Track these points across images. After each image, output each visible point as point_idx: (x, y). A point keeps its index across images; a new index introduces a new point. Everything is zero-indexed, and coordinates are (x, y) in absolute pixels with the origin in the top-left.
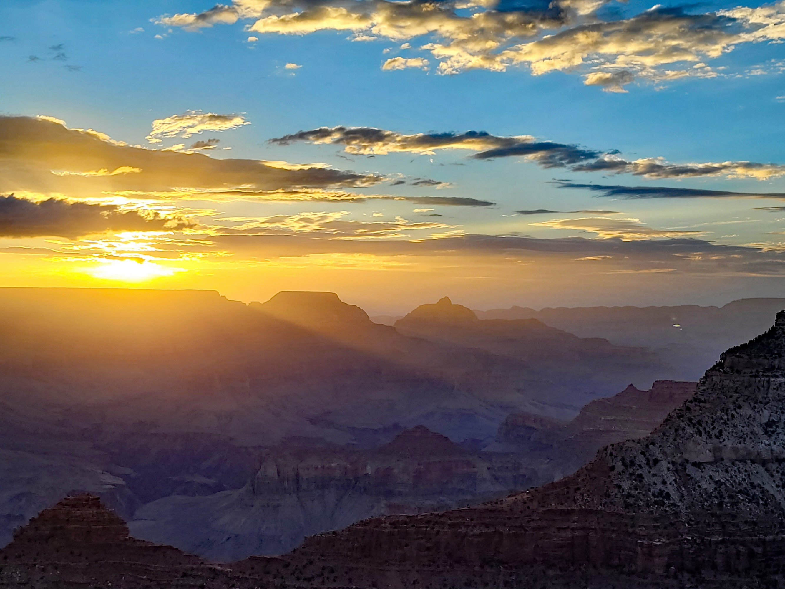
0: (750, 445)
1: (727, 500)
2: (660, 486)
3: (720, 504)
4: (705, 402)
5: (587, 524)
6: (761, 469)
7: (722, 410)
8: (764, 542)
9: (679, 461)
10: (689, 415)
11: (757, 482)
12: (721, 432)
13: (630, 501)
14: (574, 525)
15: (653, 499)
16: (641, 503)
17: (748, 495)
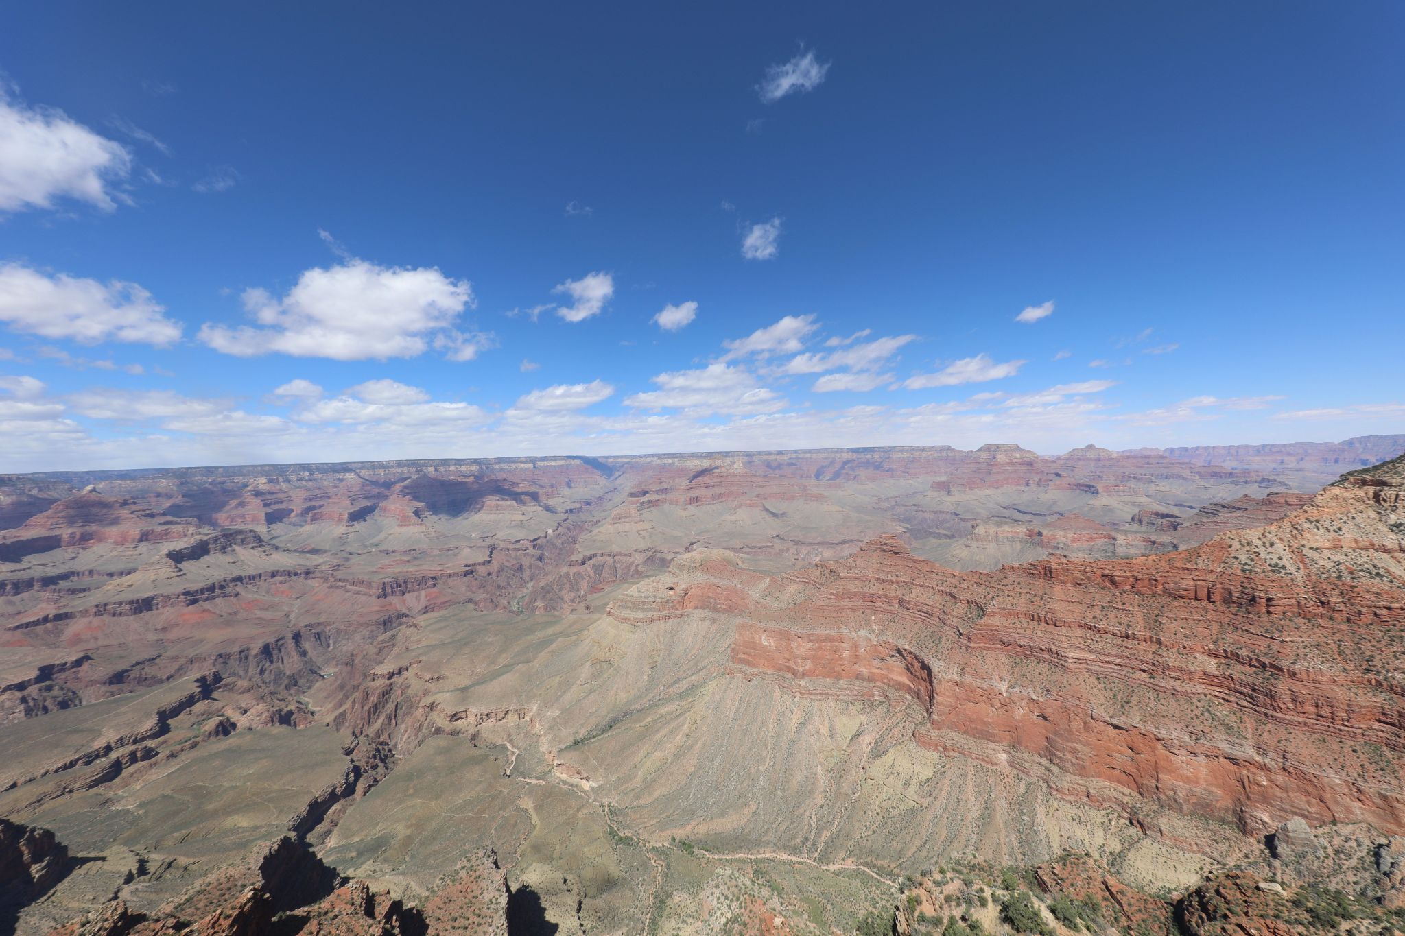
0: (1375, 539)
1: (1345, 574)
2: (1275, 561)
3: (1339, 577)
4: (1324, 507)
5: (1208, 578)
6: (1385, 555)
7: (1342, 513)
8: (1389, 609)
9: (1296, 546)
10: (1307, 516)
11: (1380, 565)
12: (1340, 529)
13: (1246, 567)
14: (1196, 578)
15: (1270, 568)
16: (1256, 569)
17: (1370, 573)
